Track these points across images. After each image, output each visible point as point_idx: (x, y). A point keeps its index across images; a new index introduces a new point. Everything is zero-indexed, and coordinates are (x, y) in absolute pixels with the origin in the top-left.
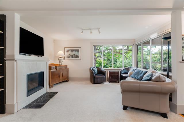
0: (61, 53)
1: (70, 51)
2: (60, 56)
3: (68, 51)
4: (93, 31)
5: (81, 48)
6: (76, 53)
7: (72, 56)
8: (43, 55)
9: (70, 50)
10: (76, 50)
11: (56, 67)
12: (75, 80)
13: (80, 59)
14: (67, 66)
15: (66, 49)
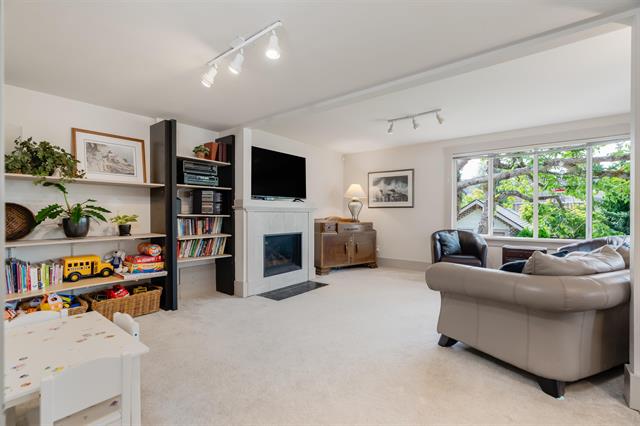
0: (356, 189)
1: (382, 183)
2: (354, 198)
3: (376, 183)
4: (418, 120)
5: (413, 170)
6: (399, 188)
7: (388, 198)
8: (304, 197)
9: (382, 178)
10: (397, 179)
11: (337, 225)
12: (391, 265)
13: (409, 203)
14: (371, 224)
15: (373, 177)
